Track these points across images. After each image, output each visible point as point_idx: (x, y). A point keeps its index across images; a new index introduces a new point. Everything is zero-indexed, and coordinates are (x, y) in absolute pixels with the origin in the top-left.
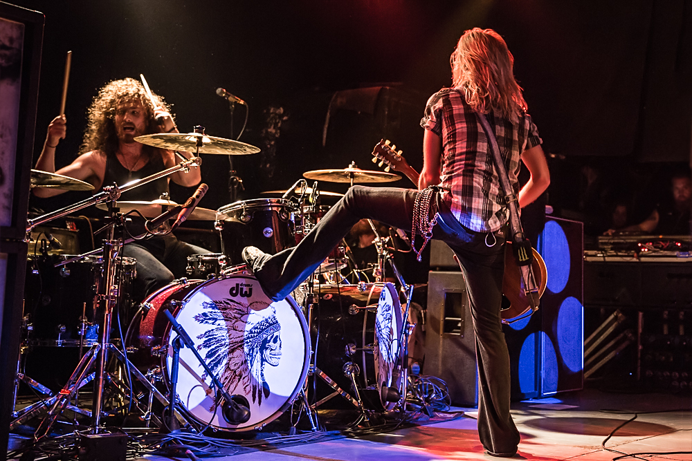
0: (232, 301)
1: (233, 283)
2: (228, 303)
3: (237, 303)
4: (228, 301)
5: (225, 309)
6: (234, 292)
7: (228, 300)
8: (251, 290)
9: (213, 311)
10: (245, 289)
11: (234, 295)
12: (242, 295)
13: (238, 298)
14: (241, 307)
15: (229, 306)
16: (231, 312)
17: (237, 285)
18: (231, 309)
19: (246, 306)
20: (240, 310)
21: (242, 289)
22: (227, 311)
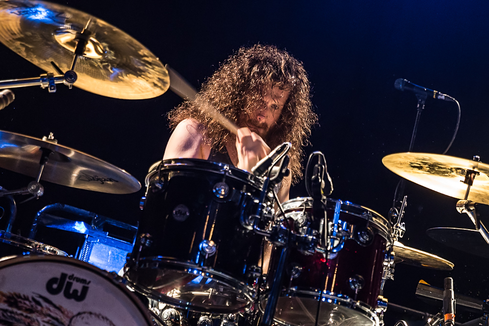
0: (46, 300)
1: (56, 271)
2: (38, 303)
3: (55, 306)
4: (41, 300)
5: (31, 311)
6: (55, 286)
7: (41, 297)
8: (85, 290)
9: (10, 309)
10: (77, 286)
11: (54, 292)
12: (68, 295)
13: (59, 299)
14: (59, 315)
15: (39, 308)
16: (39, 319)
17: (64, 276)
18: (41, 313)
19: (70, 315)
20: (57, 319)
21: (70, 285)
22: (34, 316)
